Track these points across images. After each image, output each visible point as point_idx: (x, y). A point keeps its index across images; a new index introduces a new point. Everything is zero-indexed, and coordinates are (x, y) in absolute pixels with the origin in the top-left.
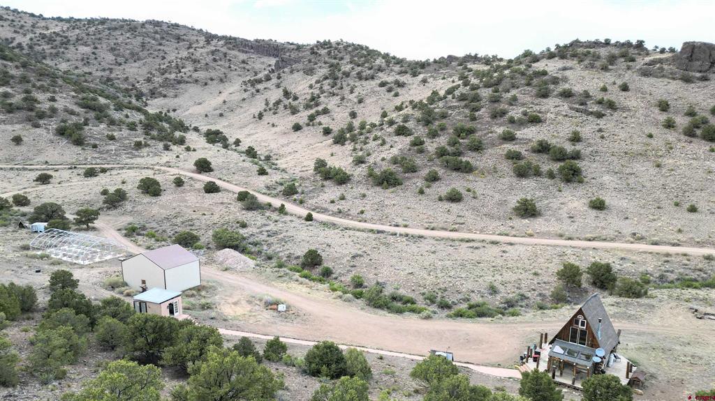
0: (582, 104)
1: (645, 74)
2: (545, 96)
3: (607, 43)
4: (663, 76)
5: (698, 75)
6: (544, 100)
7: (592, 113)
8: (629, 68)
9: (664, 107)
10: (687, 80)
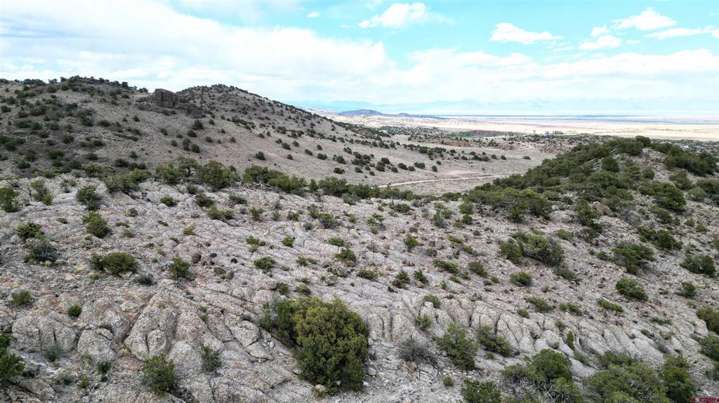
0: (120, 132)
1: (141, 108)
2: (90, 125)
3: (102, 81)
4: (151, 110)
5: (169, 110)
6: (92, 128)
7: (129, 138)
8: (129, 104)
9: (165, 132)
10: (166, 113)
